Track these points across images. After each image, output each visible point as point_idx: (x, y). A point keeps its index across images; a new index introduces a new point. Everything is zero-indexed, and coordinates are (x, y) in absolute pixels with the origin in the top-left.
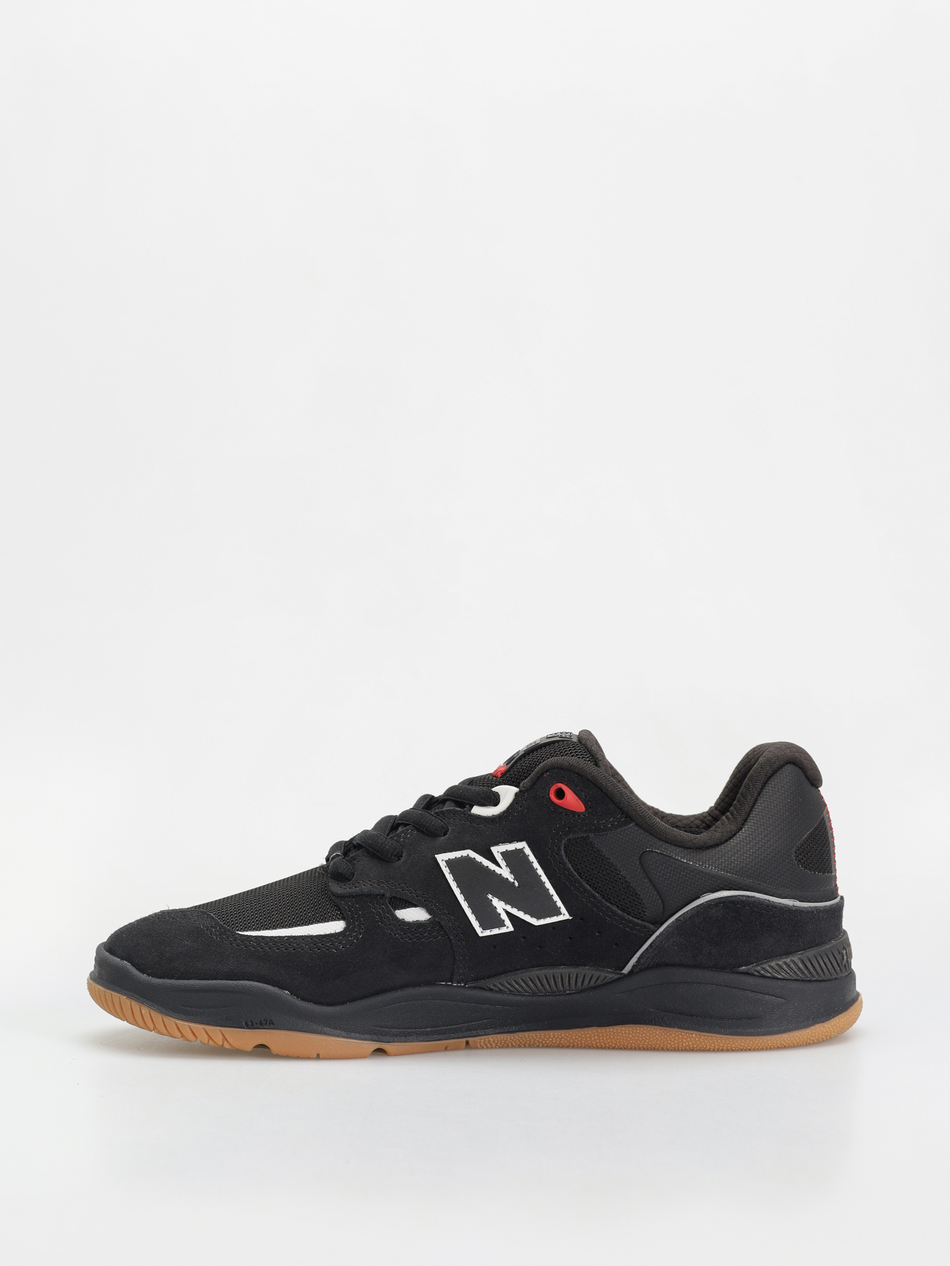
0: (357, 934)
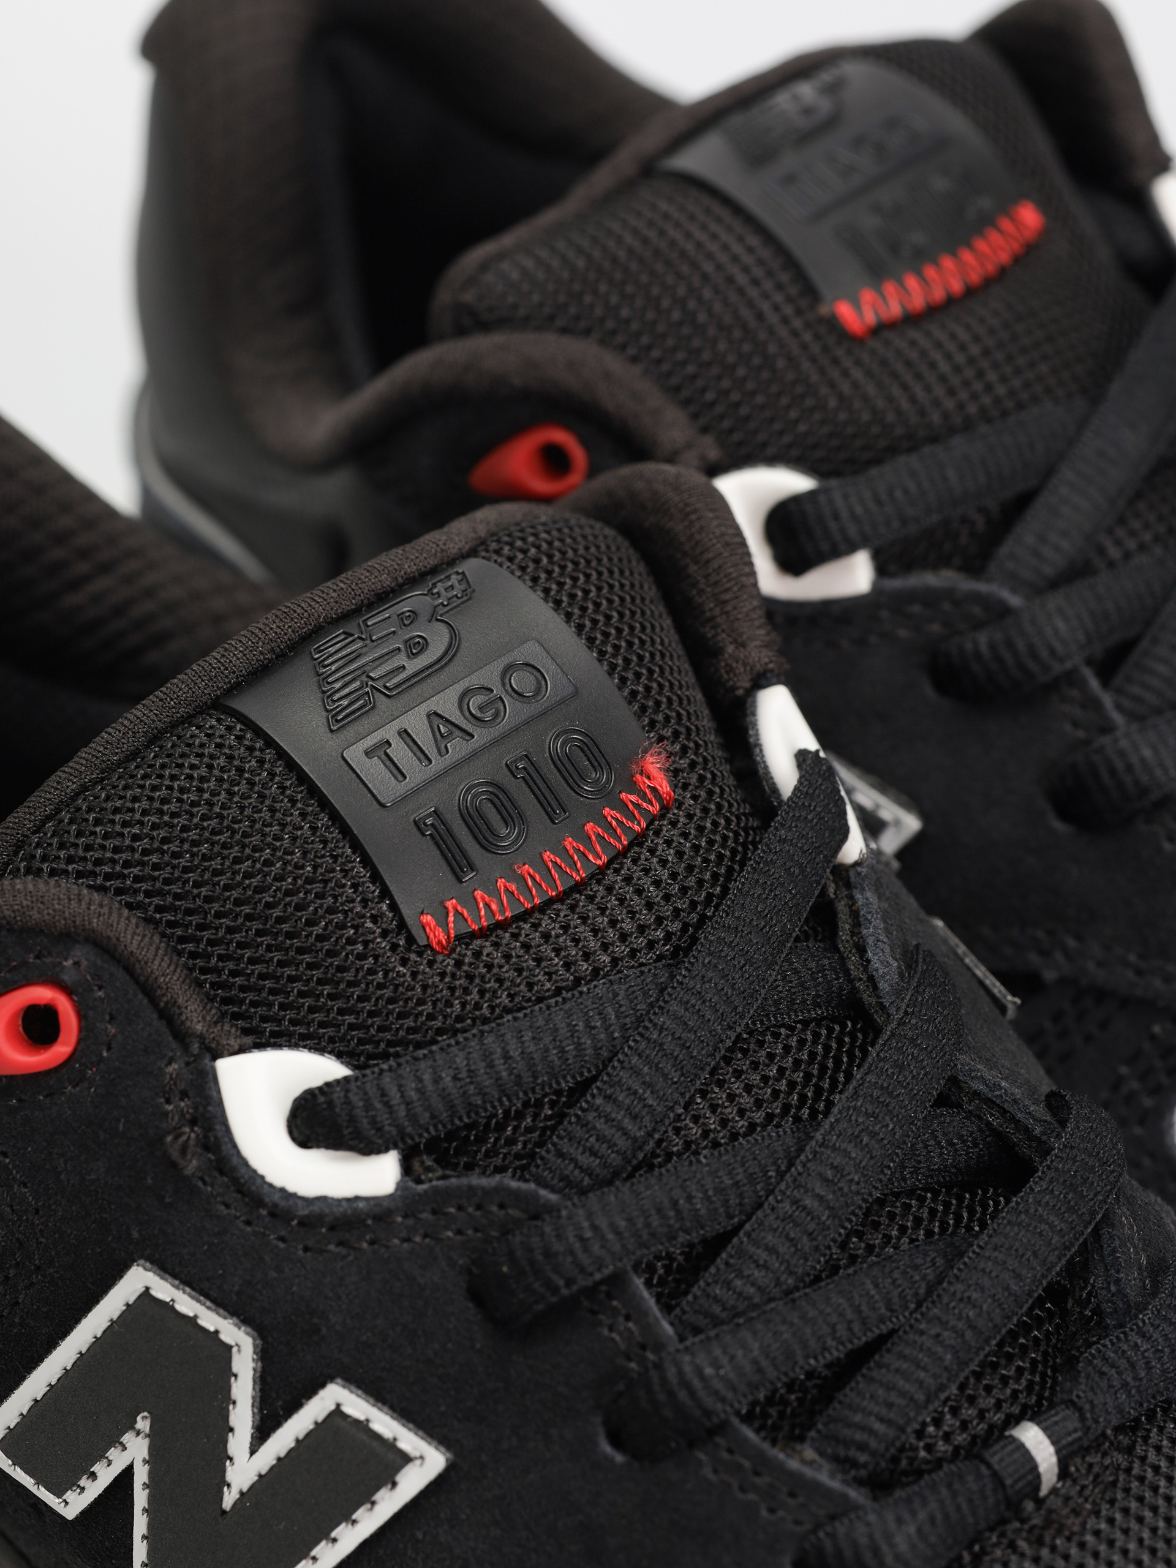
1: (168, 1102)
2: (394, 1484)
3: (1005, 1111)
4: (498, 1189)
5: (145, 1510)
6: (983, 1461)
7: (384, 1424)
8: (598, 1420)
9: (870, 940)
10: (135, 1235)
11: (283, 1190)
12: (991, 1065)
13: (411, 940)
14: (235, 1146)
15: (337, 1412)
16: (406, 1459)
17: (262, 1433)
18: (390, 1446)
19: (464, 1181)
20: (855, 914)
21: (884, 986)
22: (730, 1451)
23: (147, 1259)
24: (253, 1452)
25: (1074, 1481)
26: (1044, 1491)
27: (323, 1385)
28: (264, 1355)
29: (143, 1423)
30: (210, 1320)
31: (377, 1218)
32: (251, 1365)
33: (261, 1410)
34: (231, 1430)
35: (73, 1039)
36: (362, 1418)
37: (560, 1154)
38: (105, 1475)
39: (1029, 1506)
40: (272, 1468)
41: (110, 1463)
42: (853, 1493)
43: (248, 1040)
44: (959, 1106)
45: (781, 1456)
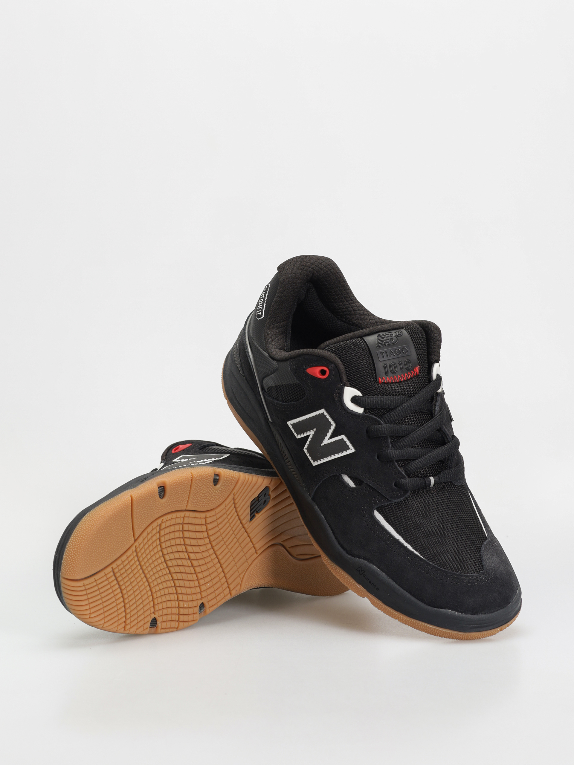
1: (336, 389)
2: (346, 451)
3: (446, 435)
4: (376, 419)
5: (309, 441)
6: (424, 479)
7: (348, 443)
8: (377, 454)
9: (437, 405)
10: (325, 405)
11: (347, 407)
12: (446, 428)
13: (376, 380)
14: (343, 399)
15: (342, 439)
16: (349, 449)
17: (331, 437)
18: (348, 446)
19: (372, 416)
20: (436, 400)
21: (436, 412)
22: (392, 465)
23: (325, 409)
24: (328, 439)
25: (435, 487)
26: (430, 487)
27: (342, 435)
28: (336, 428)
29: (315, 430)
30: (330, 420)
31: (358, 416)
32: (333, 428)
33: (332, 434)
34: (327, 435)
35: (327, 376)
36: (345, 441)
37: (385, 417)
38: (306, 434)
39: (428, 488)
40: (330, 443)
41: (307, 433)
42: (406, 476)
43: (350, 385)
44: (440, 432)
45: (399, 468)
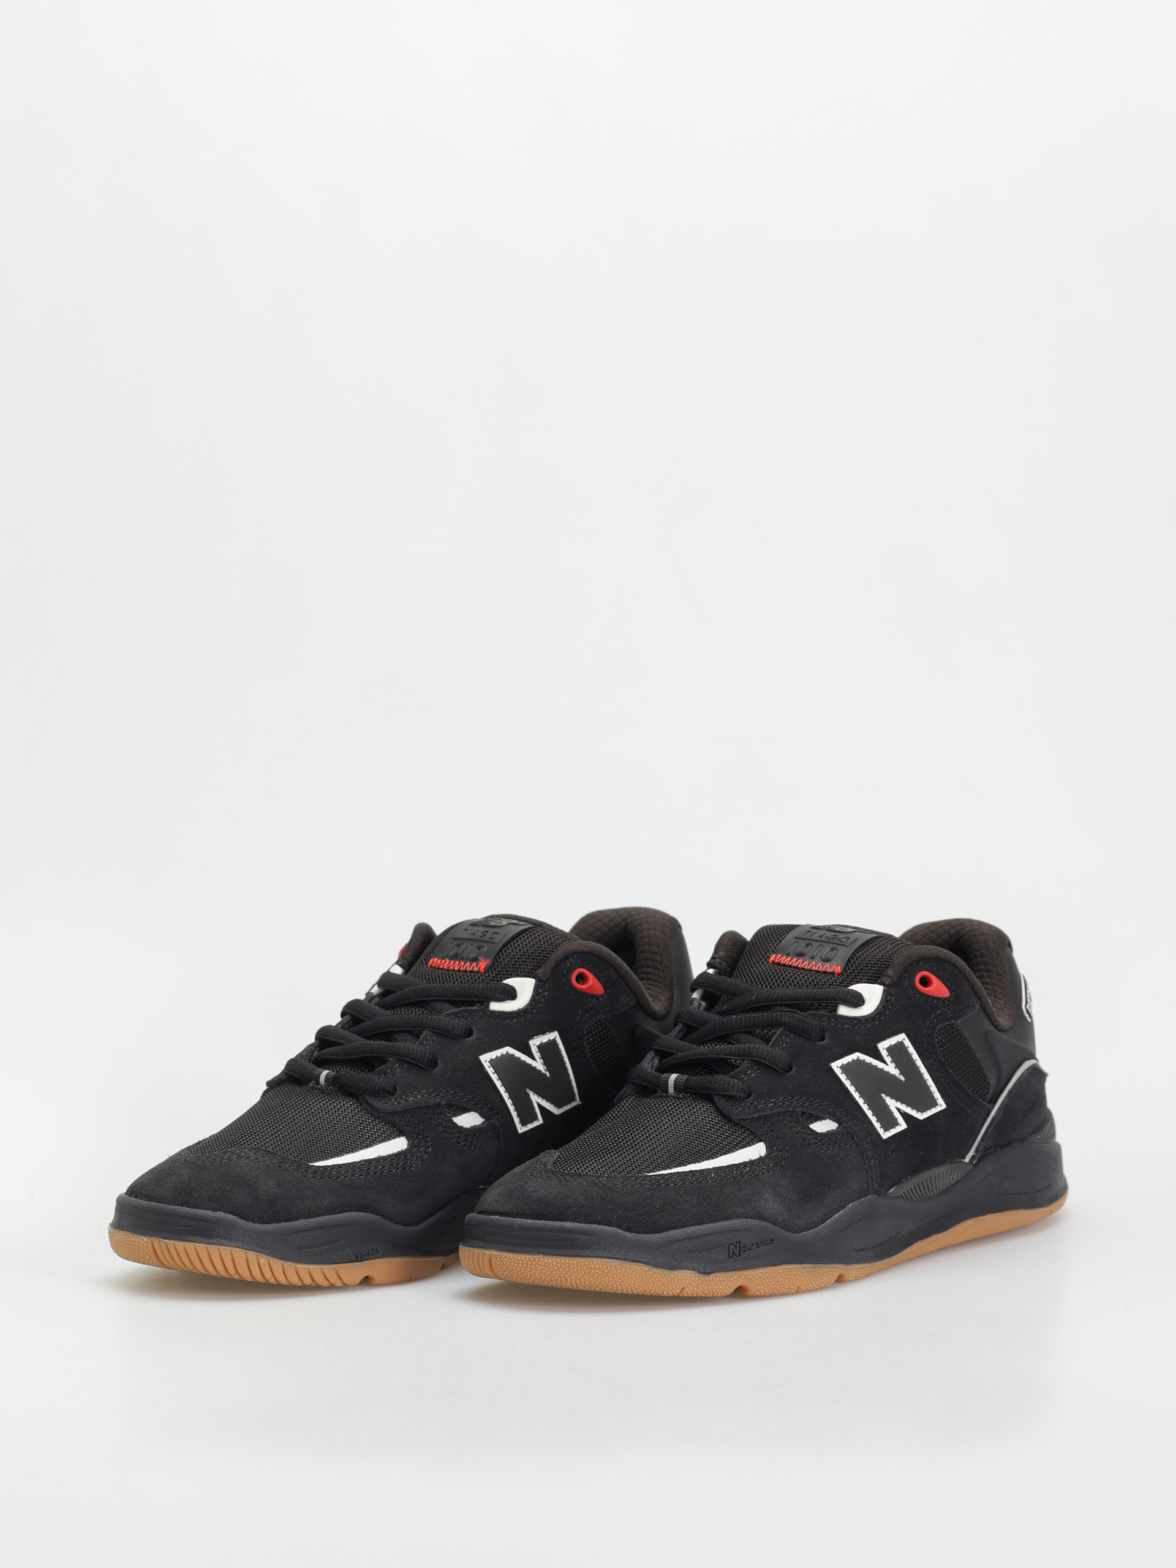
0: (425, 1148)
